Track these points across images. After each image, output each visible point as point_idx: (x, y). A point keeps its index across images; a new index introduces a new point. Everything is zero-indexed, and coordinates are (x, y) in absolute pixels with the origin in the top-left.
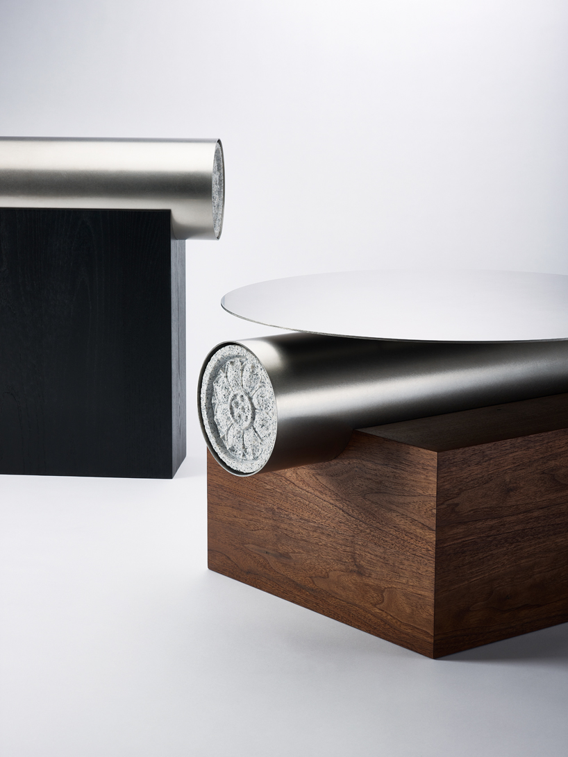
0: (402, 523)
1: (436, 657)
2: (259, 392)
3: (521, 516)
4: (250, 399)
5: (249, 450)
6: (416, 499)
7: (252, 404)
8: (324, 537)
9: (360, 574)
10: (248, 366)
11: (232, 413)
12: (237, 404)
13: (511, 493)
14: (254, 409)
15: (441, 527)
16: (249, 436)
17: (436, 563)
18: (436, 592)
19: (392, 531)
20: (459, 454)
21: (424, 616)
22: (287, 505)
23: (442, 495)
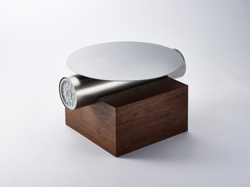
0: (108, 123)
1: (116, 157)
2: (73, 91)
3: (139, 120)
4: (71, 92)
5: (71, 104)
6: (111, 118)
7: (71, 93)
8: (91, 123)
9: (100, 133)
10: (70, 84)
11: (67, 94)
12: (68, 92)
13: (136, 115)
14: (72, 95)
16: (71, 101)
17: (116, 134)
18: (116, 141)
19: (106, 125)
20: (121, 108)
21: (114, 147)
22: (83, 113)
23: (117, 118)
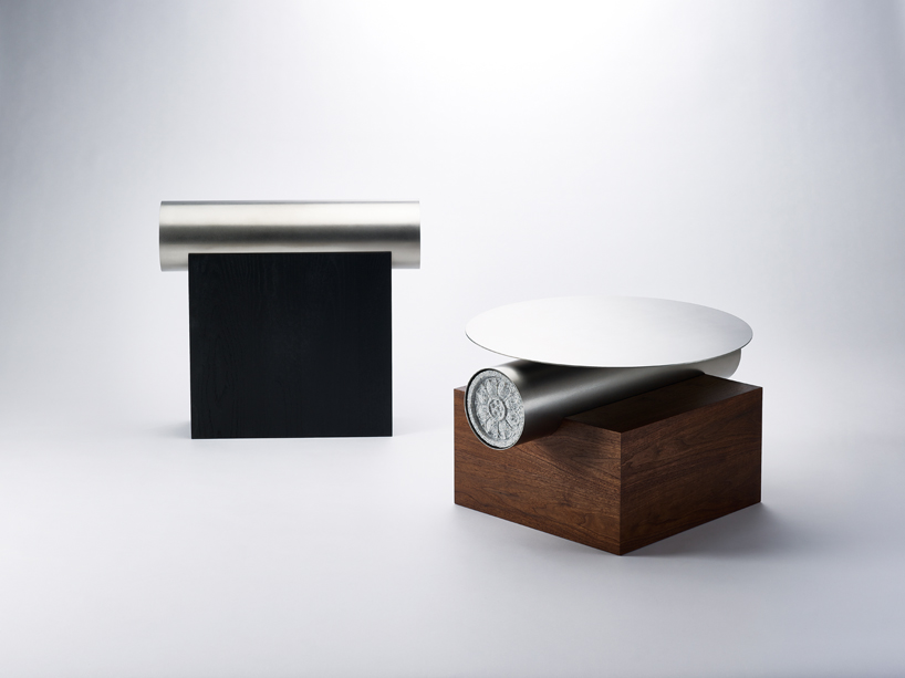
0: (597, 475)
1: (621, 555)
2: (510, 399)
3: (665, 467)
4: (504, 403)
5: (503, 433)
6: (607, 460)
7: (505, 406)
8: (542, 483)
9: (569, 505)
10: (502, 383)
11: (490, 411)
12: (494, 406)
13: (660, 453)
14: (506, 409)
15: (623, 477)
16: (502, 426)
18: (621, 515)
19: (591, 479)
21: (614, 530)
23: (624, 458)
